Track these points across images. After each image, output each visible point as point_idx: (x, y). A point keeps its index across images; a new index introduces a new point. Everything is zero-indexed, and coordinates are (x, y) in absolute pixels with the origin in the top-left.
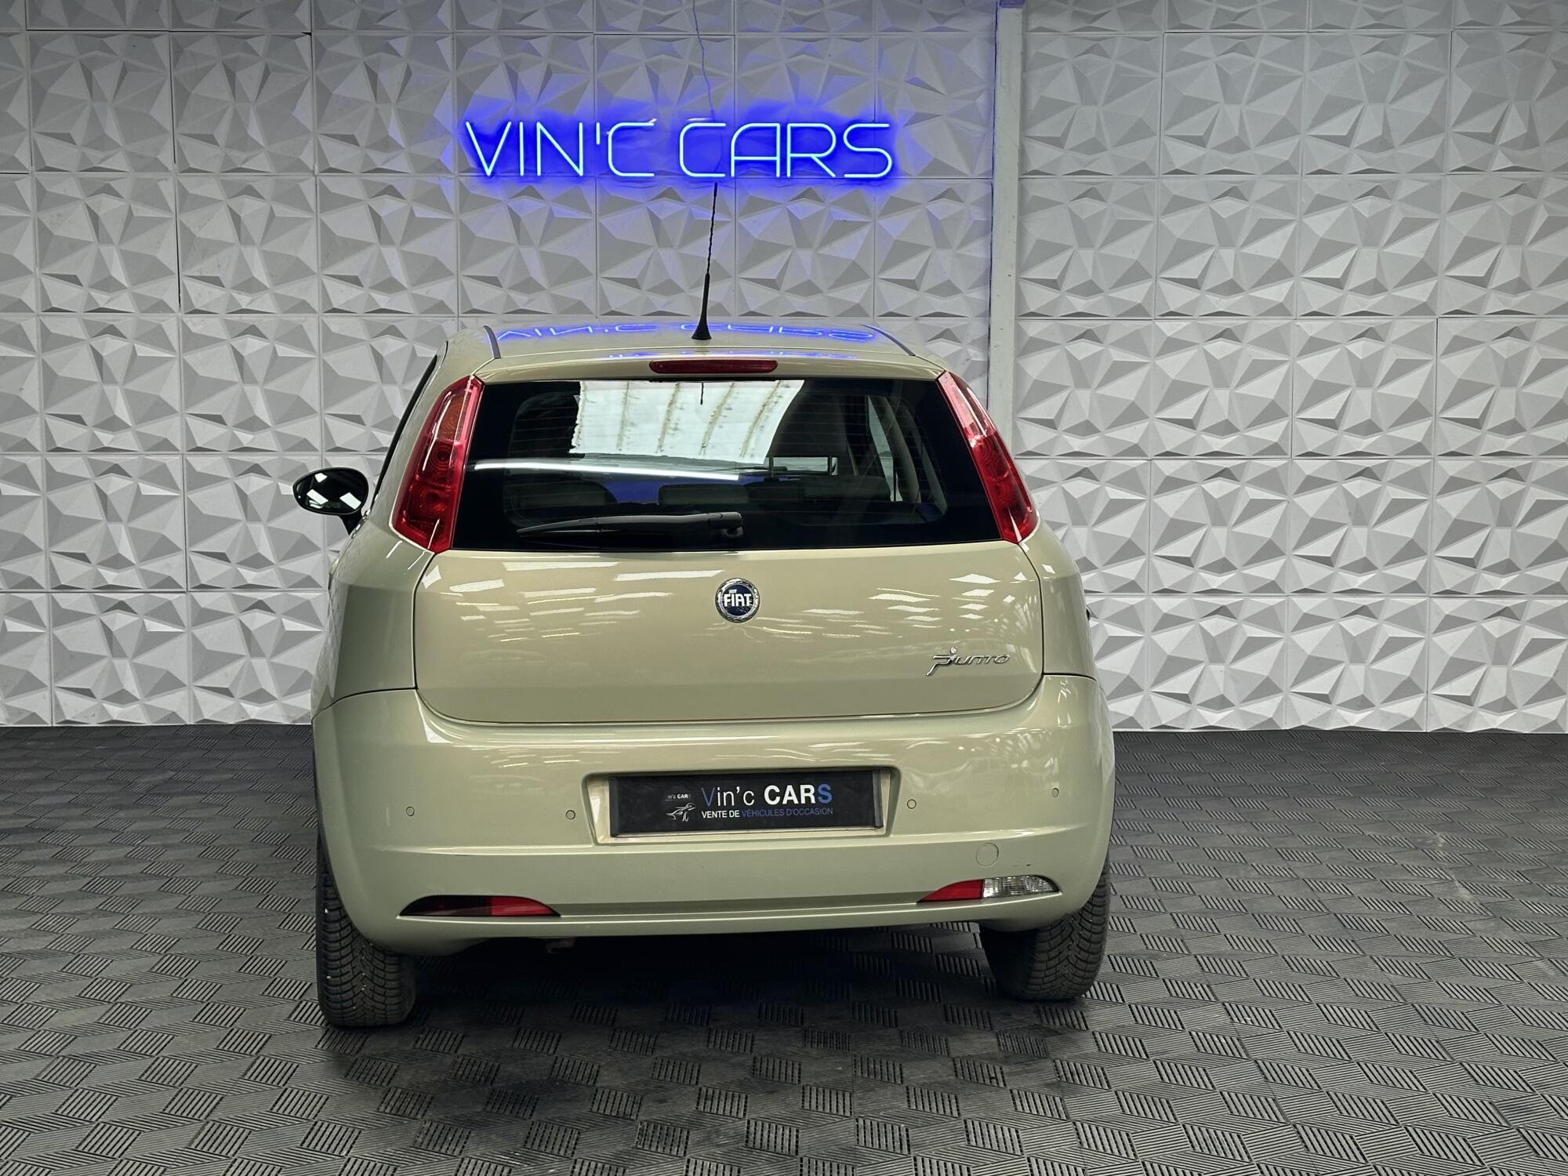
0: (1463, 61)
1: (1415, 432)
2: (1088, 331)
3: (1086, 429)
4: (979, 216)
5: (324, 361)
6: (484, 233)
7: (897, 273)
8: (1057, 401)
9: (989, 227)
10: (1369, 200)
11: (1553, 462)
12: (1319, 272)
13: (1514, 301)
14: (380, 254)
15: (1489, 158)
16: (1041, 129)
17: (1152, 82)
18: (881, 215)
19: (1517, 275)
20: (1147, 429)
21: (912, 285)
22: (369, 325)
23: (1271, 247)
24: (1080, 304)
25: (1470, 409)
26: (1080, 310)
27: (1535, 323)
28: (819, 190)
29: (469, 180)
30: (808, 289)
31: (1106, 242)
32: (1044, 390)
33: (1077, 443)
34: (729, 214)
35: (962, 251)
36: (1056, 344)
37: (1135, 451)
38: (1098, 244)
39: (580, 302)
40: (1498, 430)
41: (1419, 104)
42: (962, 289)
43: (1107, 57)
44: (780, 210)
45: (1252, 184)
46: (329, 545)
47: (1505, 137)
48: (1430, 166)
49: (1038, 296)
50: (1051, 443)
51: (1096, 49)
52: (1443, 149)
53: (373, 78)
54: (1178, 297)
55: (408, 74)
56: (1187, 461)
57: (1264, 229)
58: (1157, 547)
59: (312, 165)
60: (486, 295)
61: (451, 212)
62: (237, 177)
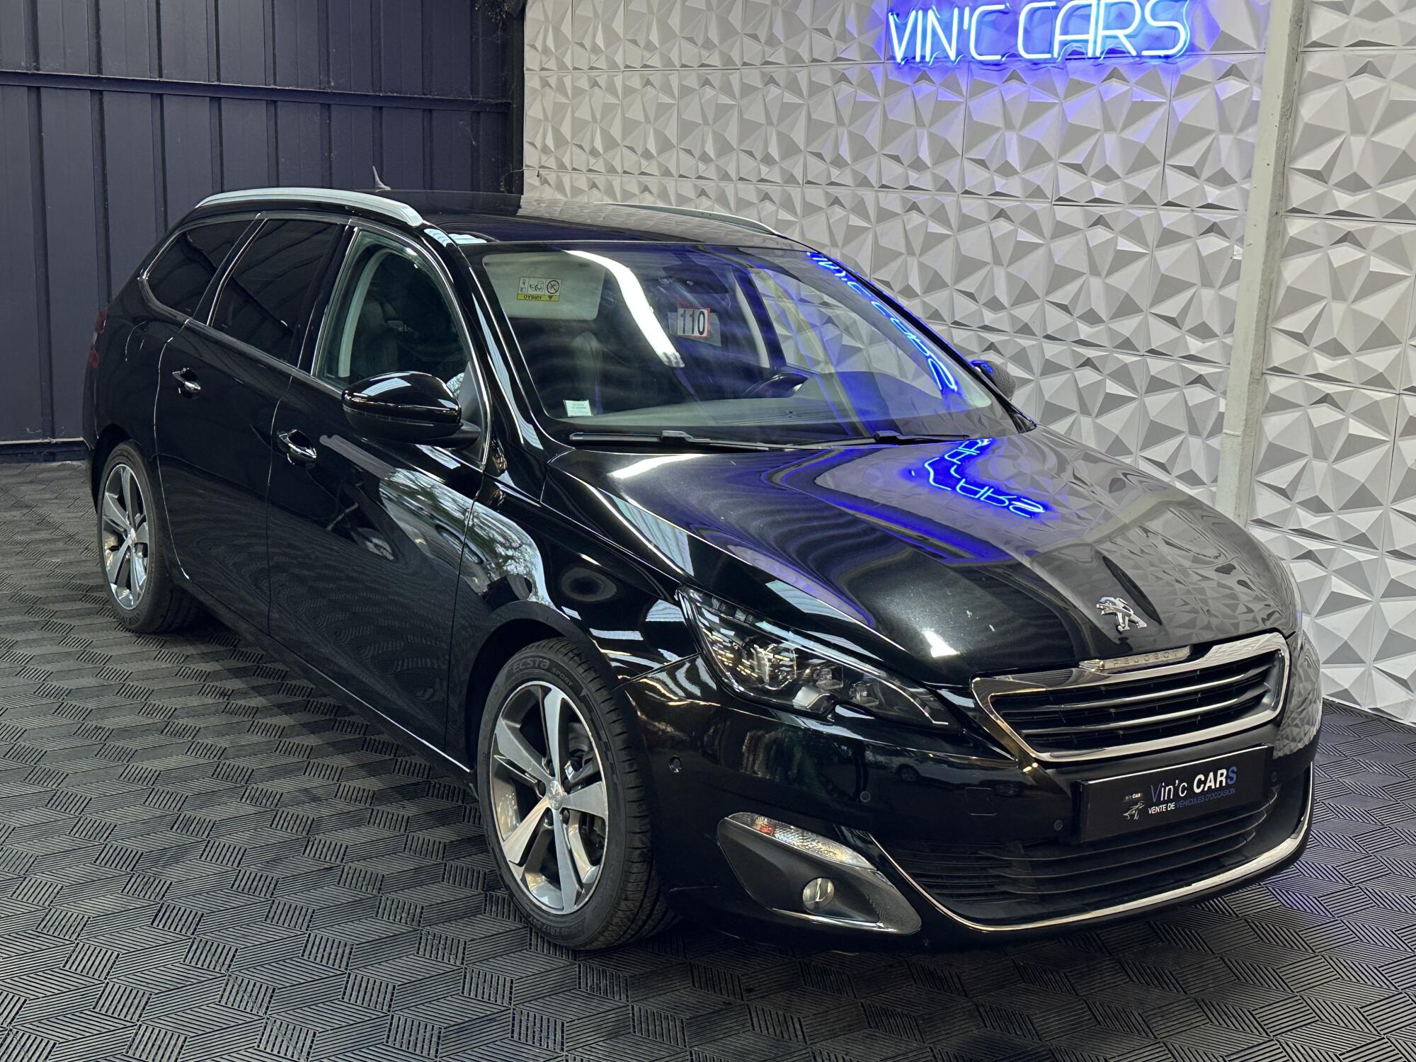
2: (1349, 232)
3: (1335, 349)
4: (1257, 95)
5: (802, 224)
6: (896, 116)
7: (1182, 159)
8: (1312, 311)
14: (837, 132)
18: (1174, 96)
20: (1398, 355)
21: (1193, 172)
22: (826, 196)
24: (1344, 200)
26: (1342, 208)
28: (1123, 69)
31: (1378, 129)
32: (1299, 299)
33: (1324, 364)
34: (1056, 95)
36: (1320, 247)
37: (1379, 381)
38: (1372, 129)
39: (948, 181)
42: (1237, 180)
44: (1093, 91)
49: (1303, 190)
50: (1302, 360)
58: (1394, 501)
59: (806, 57)
60: (893, 172)
61: (878, 95)
62: (768, 69)
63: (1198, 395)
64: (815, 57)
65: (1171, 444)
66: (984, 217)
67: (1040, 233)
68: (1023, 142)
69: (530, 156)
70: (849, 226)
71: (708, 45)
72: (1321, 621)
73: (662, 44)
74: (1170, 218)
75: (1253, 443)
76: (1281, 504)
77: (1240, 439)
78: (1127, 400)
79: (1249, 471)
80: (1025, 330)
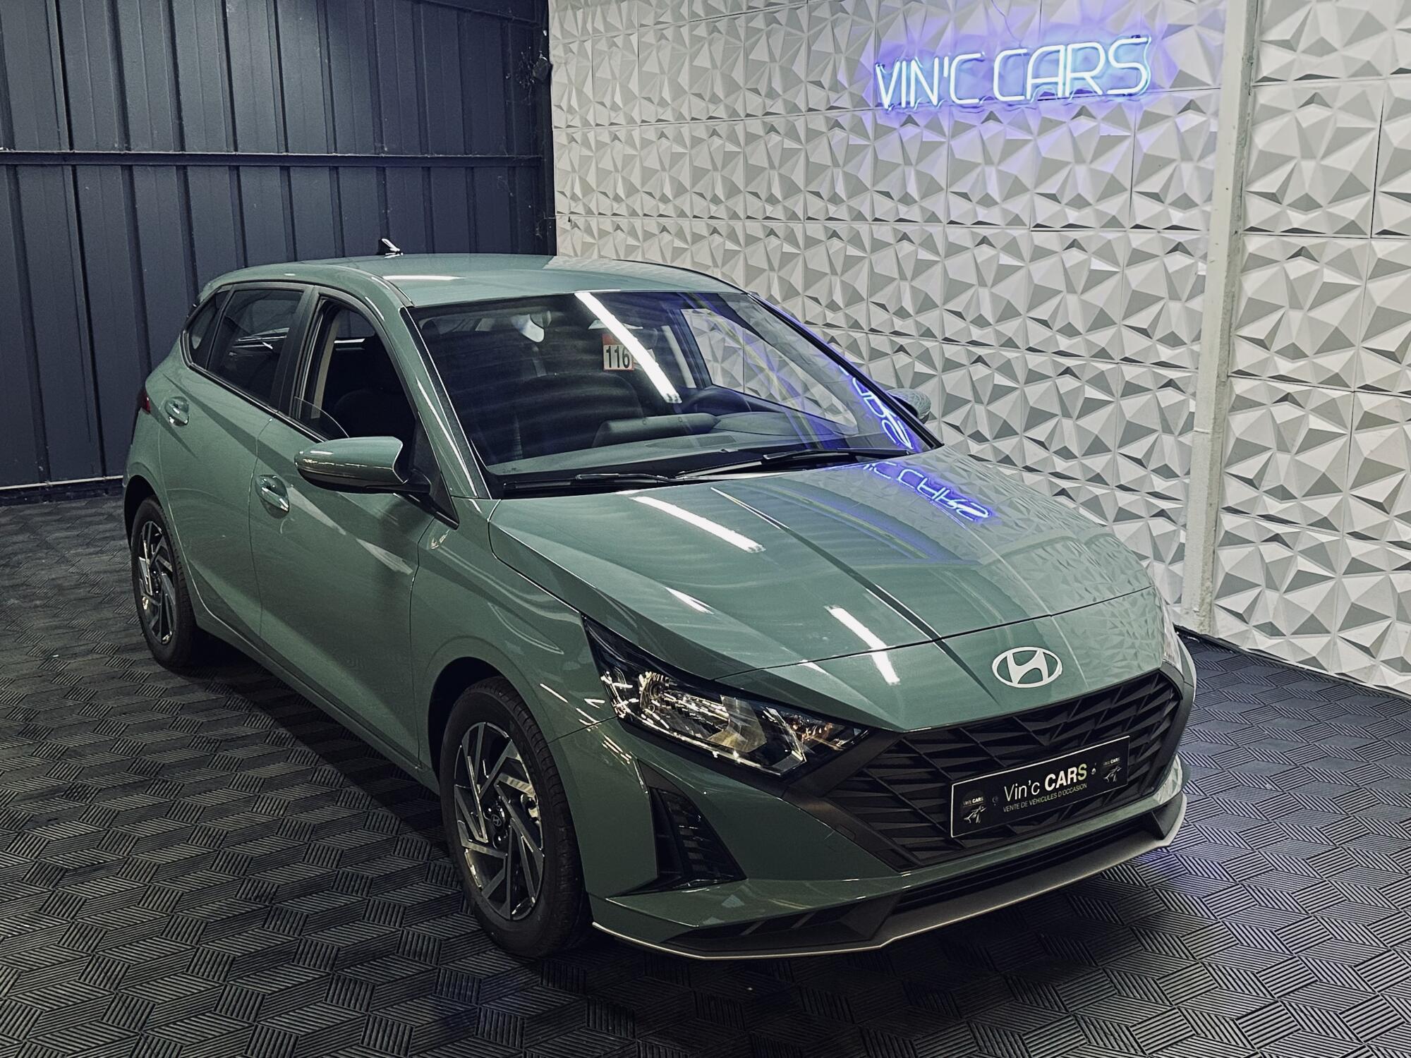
2: (1303, 247)
3: (1294, 352)
4: (1214, 126)
8: (1271, 320)
18: (1139, 130)
20: (1352, 357)
21: (1158, 198)
24: (1298, 220)
26: (1296, 226)
30: (1079, 202)
31: (1328, 152)
32: (1259, 309)
33: (1285, 366)
36: (1277, 261)
37: (1336, 380)
38: (1320, 154)
39: (934, 213)
42: (1198, 203)
50: (1264, 363)
53: (833, 34)
55: (851, 28)
56: (1392, 398)
58: (1353, 487)
59: (803, 107)
60: (884, 207)
61: (869, 139)
62: (769, 119)
63: (1169, 397)
64: (810, 106)
65: (1146, 442)
66: (969, 244)
67: (1021, 258)
68: (1002, 176)
69: (561, 203)
70: (846, 255)
71: (715, 99)
72: (1289, 596)
73: (674, 100)
74: (1139, 240)
75: (1220, 440)
76: (1249, 492)
77: (1209, 436)
78: (1105, 403)
79: (1219, 465)
80: (1010, 343)
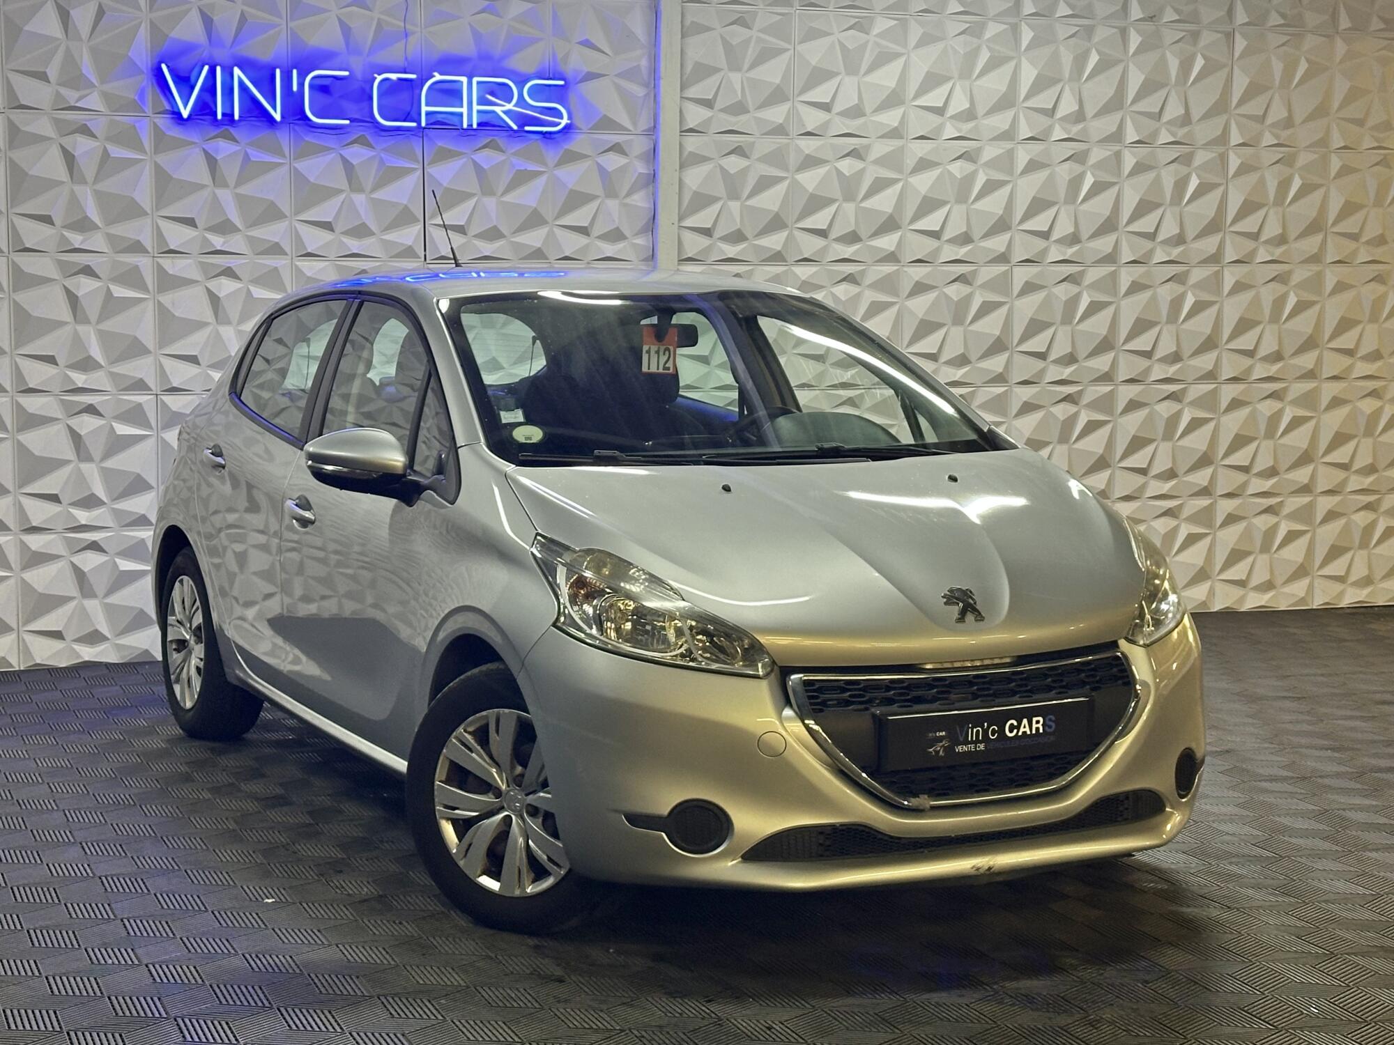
0: (1028, 48)
1: (996, 364)
4: (641, 168)
5: (14, 301)
6: (181, 175)
7: (571, 219)
9: (653, 178)
10: (959, 163)
11: (1098, 388)
12: (922, 224)
13: (1070, 252)
14: (72, 191)
15: (1049, 131)
16: (692, 92)
17: (786, 56)
18: (557, 165)
19: (1072, 230)
21: (584, 231)
22: (62, 265)
23: (884, 202)
25: (1037, 343)
26: (730, 256)
27: (1084, 271)
28: (501, 141)
29: (163, 121)
31: (749, 197)
34: (418, 162)
35: (628, 201)
39: (277, 243)
40: (1057, 362)
41: (996, 83)
42: (628, 236)
43: (749, 28)
44: (465, 160)
45: (867, 148)
46: (20, 487)
47: (1060, 113)
48: (1008, 135)
49: (694, 244)
51: (741, 21)
52: (1015, 121)
53: (65, 16)
54: (811, 245)
55: (101, 13)
57: (879, 186)
60: (182, 235)
61: (145, 152)
64: (23, 103)
68: (378, 204)
70: (107, 297)
